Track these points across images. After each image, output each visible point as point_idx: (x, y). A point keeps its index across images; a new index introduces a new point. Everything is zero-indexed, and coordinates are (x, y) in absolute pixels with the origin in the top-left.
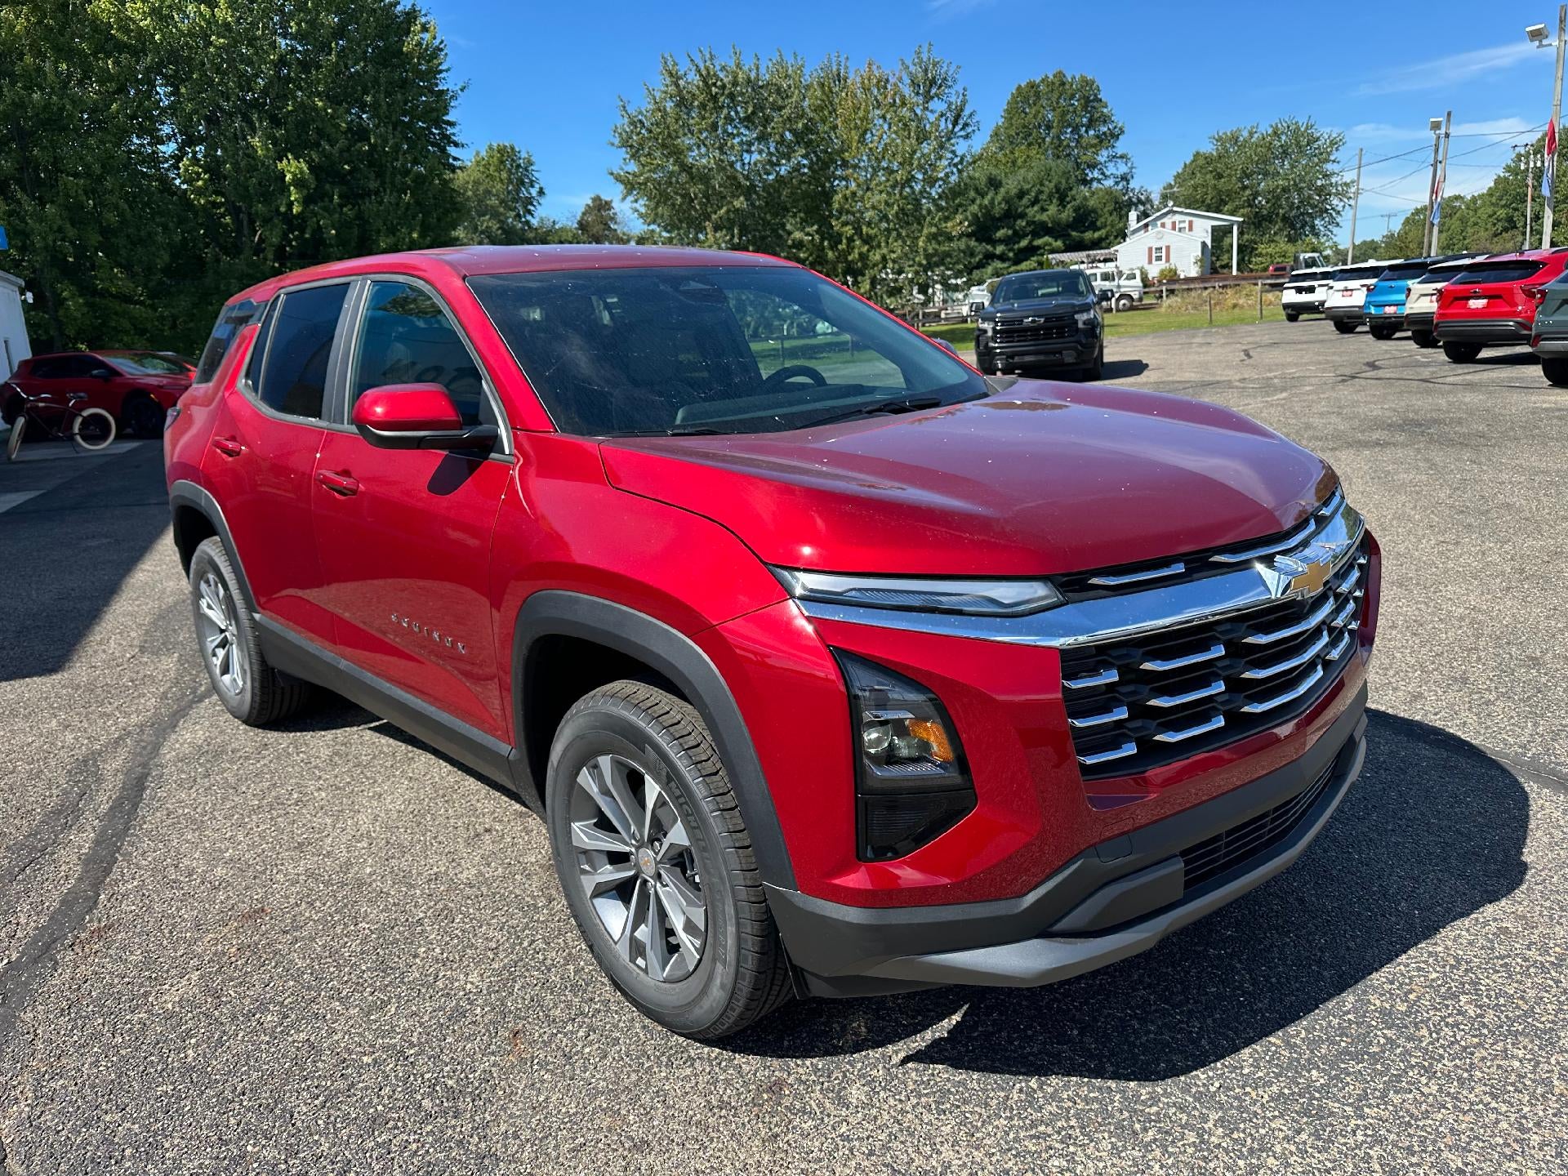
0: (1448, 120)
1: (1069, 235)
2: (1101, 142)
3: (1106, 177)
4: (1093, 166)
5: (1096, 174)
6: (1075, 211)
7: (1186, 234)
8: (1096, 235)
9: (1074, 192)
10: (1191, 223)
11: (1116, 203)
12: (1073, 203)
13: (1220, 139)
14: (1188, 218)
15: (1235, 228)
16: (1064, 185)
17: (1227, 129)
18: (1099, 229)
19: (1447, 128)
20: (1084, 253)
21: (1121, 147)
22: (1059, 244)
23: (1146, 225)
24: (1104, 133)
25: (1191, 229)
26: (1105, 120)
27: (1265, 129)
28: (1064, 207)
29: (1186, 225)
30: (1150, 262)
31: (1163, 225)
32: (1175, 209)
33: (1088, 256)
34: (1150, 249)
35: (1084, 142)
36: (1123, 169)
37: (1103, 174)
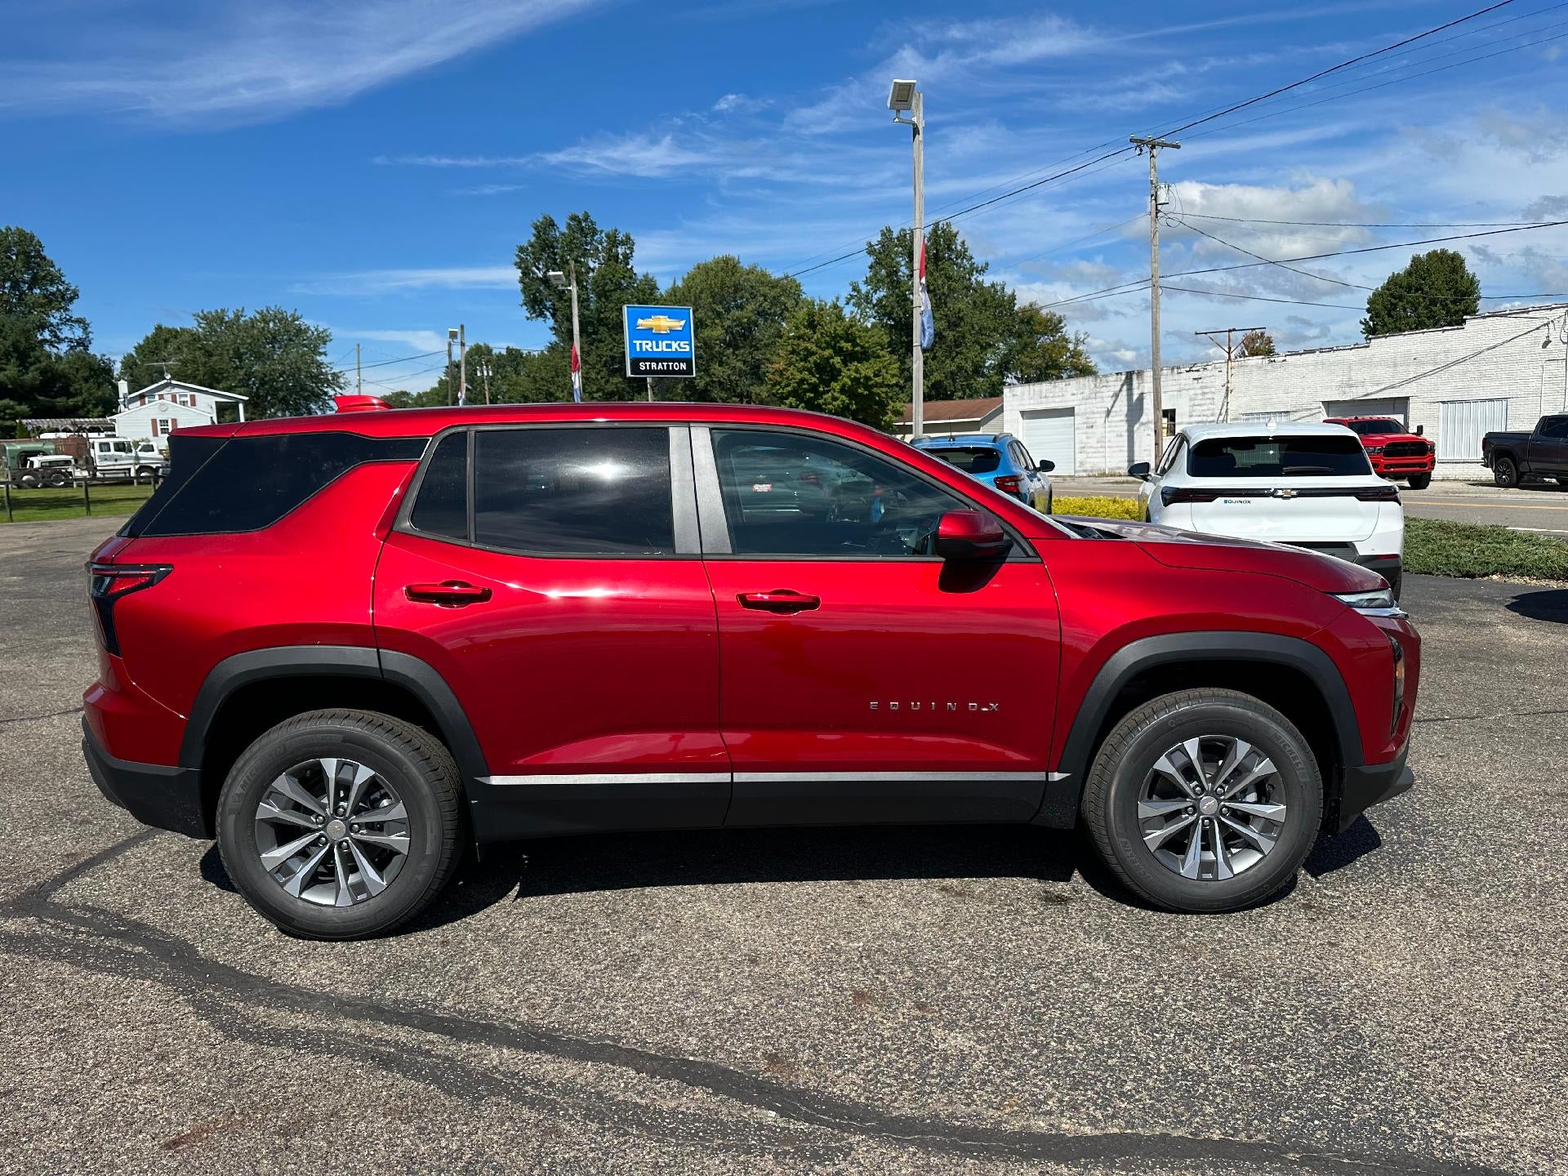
0: (462, 332)
1: (36, 399)
2: (50, 302)
3: (60, 341)
4: (42, 327)
5: (47, 335)
6: (41, 373)
7: (189, 408)
8: (71, 402)
9: (37, 353)
10: (193, 398)
11: (91, 369)
12: (38, 365)
13: (205, 318)
14: (189, 393)
15: (241, 406)
16: (22, 346)
17: (211, 308)
18: (74, 396)
19: (462, 338)
20: (69, 421)
21: (76, 310)
22: (24, 408)
23: (142, 397)
24: (53, 294)
25: (193, 404)
26: (55, 279)
27: (250, 314)
28: (27, 369)
29: (188, 399)
30: (155, 434)
31: (161, 397)
32: (173, 382)
33: (74, 424)
34: (154, 421)
35: (29, 299)
36: (78, 333)
37: (56, 336)
